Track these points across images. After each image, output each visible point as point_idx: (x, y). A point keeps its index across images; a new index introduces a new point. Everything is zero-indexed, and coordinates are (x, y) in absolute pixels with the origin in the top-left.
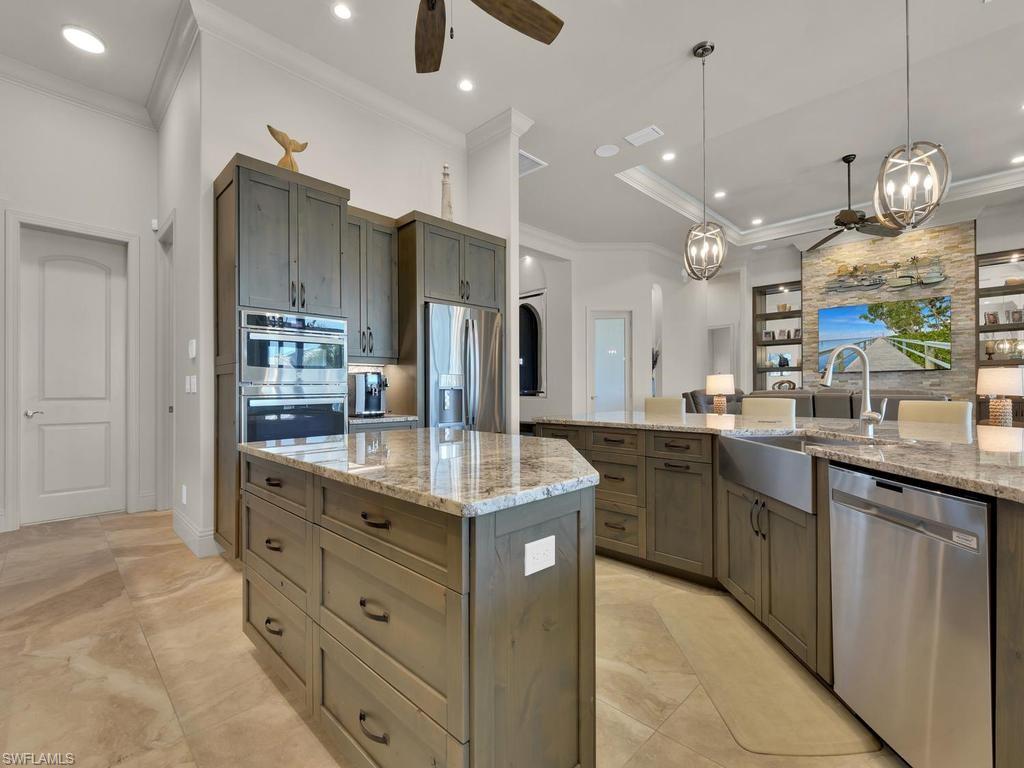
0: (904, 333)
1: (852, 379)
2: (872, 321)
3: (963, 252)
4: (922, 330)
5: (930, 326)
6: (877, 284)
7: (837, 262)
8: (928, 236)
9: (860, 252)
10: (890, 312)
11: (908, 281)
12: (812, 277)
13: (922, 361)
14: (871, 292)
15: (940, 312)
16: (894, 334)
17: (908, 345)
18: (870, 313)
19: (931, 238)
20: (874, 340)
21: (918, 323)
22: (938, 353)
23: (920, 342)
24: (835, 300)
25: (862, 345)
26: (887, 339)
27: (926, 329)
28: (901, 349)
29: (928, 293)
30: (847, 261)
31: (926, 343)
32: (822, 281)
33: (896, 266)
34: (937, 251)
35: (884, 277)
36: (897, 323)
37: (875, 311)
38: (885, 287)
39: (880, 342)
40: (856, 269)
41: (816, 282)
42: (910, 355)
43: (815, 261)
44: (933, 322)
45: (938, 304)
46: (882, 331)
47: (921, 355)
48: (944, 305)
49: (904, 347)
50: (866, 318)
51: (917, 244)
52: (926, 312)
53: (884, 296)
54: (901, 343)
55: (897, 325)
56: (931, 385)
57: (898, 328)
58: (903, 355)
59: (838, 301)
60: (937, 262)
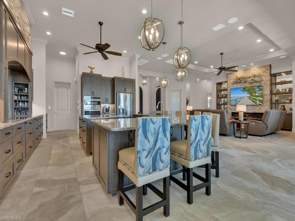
0: (252, 95)
2: (244, 92)
3: (267, 73)
5: (258, 94)
6: (245, 82)
7: (236, 76)
8: (258, 69)
9: (241, 73)
10: (248, 89)
11: (252, 81)
12: (230, 80)
13: (256, 103)
14: (244, 84)
15: (261, 90)
16: (249, 96)
17: (253, 99)
20: (244, 97)
21: (255, 93)
22: (260, 101)
23: (255, 98)
24: (235, 86)
25: (241, 98)
26: (247, 97)
27: (257, 94)
28: (251, 100)
29: (258, 84)
30: (238, 76)
31: (257, 98)
32: (232, 81)
33: (250, 77)
34: (260, 73)
35: (247, 80)
37: (244, 89)
38: (247, 83)
40: (240, 78)
42: (253, 101)
43: (231, 76)
44: (259, 92)
45: (260, 88)
46: (246, 95)
47: (256, 101)
48: (262, 88)
49: (252, 99)
50: (242, 91)
51: (255, 71)
52: (257, 90)
53: (247, 85)
55: (250, 93)
56: (259, 109)
58: (251, 101)
59: (236, 86)
60: (260, 76)
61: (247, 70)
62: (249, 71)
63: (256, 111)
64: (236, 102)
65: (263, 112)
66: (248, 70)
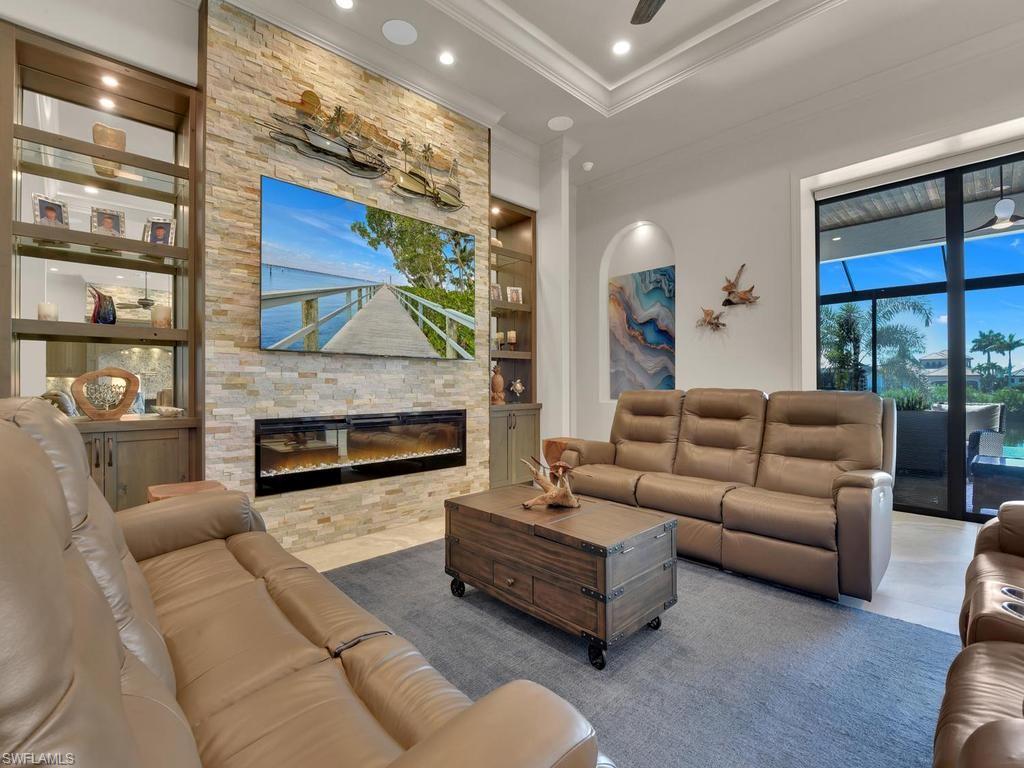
0: (420, 284)
1: (324, 370)
2: (374, 243)
3: (479, 172)
4: (444, 285)
5: (453, 281)
6: (375, 168)
7: (297, 79)
8: (441, 119)
9: (340, 82)
10: (402, 232)
11: (418, 186)
12: (232, 83)
13: (443, 345)
14: (363, 182)
15: (464, 258)
17: (427, 311)
18: (370, 224)
19: (447, 127)
20: (376, 288)
21: (440, 272)
22: (461, 334)
23: (439, 309)
24: (294, 169)
25: (355, 294)
27: (448, 287)
28: (415, 317)
29: (447, 221)
30: (322, 88)
31: (448, 313)
32: (260, 105)
34: (450, 153)
36: (411, 260)
37: (377, 224)
39: (384, 292)
40: (338, 116)
41: (246, 101)
42: (428, 332)
43: (244, 43)
44: (456, 274)
45: (462, 241)
47: (441, 333)
48: (468, 248)
49: (419, 314)
50: (363, 233)
51: (429, 126)
52: (448, 252)
53: (387, 199)
54: (415, 303)
55: (410, 264)
56: (445, 386)
57: (413, 272)
58: (417, 330)
59: (298, 175)
60: (450, 170)
61: (380, 79)
62: (393, 100)
63: (430, 397)
64: (308, 317)
65: (464, 403)
66: (387, 87)
